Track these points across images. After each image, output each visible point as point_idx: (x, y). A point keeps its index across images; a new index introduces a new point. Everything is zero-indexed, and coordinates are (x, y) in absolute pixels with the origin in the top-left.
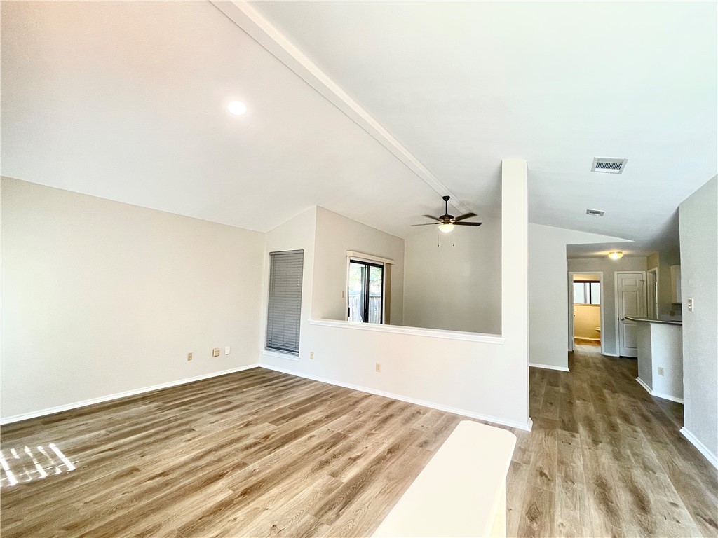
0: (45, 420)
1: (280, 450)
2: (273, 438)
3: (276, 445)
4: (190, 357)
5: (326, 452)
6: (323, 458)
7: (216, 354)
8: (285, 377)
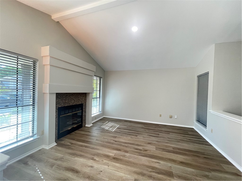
0: (125, 121)
1: (141, 157)
2: (148, 152)
3: (143, 155)
4: (161, 116)
5: (151, 172)
6: (145, 172)
7: (171, 117)
8: (200, 137)
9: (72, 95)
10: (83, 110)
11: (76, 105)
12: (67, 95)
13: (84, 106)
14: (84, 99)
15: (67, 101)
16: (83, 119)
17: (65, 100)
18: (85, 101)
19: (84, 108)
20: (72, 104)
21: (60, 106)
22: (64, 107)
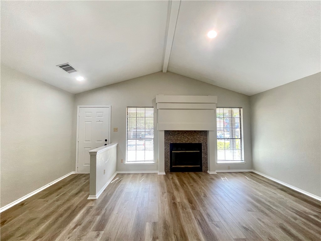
6: (171, 229)
9: (185, 132)
10: (202, 151)
11: (191, 143)
12: (179, 132)
13: (202, 147)
14: (204, 138)
15: (179, 138)
16: (203, 162)
17: (177, 137)
18: (205, 141)
19: (203, 149)
20: (185, 141)
21: (172, 143)
22: (176, 143)
